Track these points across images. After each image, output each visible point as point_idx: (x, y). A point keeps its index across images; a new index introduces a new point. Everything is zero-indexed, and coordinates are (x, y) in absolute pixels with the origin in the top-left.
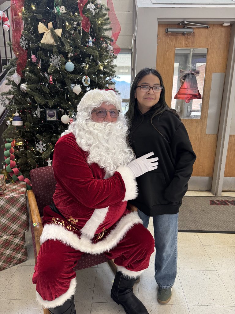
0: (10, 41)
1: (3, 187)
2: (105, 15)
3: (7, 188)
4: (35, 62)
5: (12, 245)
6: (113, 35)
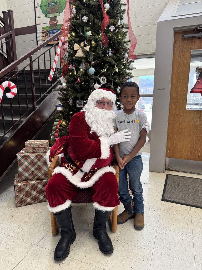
6: (132, 45)
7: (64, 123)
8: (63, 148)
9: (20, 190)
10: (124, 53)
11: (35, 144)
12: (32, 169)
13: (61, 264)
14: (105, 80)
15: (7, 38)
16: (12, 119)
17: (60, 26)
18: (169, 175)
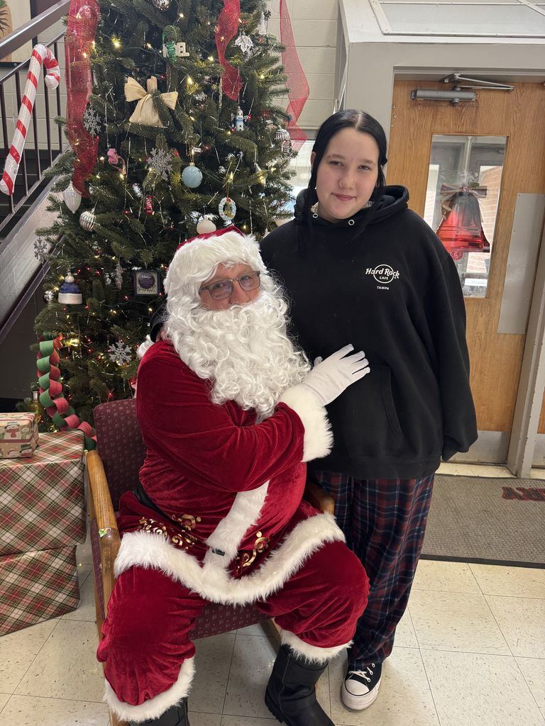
0: (59, 114)
1: (33, 441)
2: (275, 60)
3: (40, 443)
4: (114, 165)
5: (47, 572)
14: (231, 208)
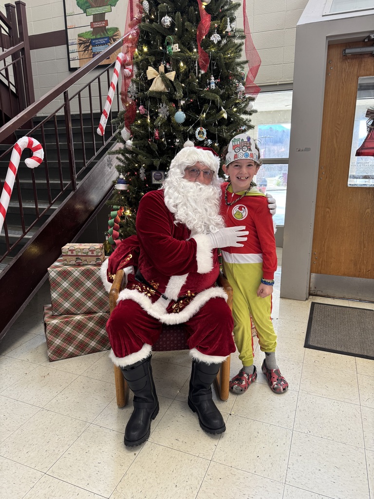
1: (102, 257)
6: (251, 70)
7: (128, 213)
8: (131, 257)
9: (56, 331)
10: (236, 84)
11: (79, 250)
12: (75, 295)
13: (137, 453)
14: (203, 133)
15: (15, 56)
16: (36, 206)
17: (112, 32)
18: (315, 305)
